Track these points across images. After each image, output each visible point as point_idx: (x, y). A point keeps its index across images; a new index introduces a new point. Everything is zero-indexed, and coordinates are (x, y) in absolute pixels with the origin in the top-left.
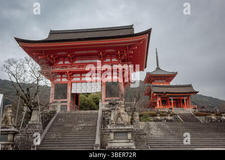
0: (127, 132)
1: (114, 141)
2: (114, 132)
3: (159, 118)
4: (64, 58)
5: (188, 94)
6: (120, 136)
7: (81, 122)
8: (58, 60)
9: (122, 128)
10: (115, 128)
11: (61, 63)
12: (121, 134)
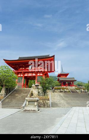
0: (34, 101)
1: (28, 106)
2: (29, 101)
3: (62, 90)
4: (22, 67)
5: (73, 81)
6: (31, 103)
7: (22, 93)
8: (20, 67)
9: (33, 99)
10: (29, 99)
11: (21, 69)
12: (31, 102)
